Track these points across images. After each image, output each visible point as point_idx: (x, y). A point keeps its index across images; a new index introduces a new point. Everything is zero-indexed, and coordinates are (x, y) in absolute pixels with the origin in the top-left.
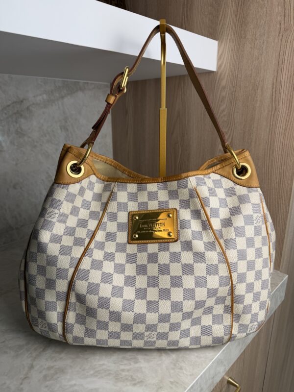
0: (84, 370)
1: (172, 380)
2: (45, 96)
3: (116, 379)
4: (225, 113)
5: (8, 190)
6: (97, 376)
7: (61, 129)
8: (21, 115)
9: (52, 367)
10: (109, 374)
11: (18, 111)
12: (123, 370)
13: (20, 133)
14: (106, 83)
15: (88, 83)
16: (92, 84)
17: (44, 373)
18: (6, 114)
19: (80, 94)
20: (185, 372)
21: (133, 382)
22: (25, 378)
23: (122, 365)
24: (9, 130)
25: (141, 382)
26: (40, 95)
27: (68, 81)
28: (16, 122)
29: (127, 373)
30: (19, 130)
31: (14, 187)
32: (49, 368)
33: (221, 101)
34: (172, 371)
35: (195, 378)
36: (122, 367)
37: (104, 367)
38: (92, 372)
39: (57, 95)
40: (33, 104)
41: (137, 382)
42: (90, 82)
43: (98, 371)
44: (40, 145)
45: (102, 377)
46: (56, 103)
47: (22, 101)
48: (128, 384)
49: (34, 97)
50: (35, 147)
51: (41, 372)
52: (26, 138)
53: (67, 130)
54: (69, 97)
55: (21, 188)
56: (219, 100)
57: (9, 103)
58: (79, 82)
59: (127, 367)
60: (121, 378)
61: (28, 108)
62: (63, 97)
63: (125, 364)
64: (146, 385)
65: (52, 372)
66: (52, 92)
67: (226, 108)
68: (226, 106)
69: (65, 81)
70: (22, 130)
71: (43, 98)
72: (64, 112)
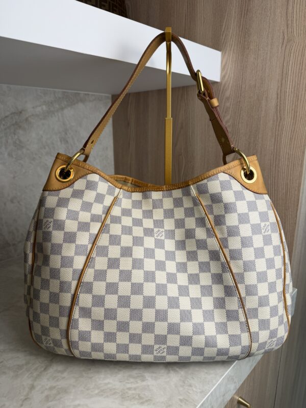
0: (88, 390)
1: (181, 398)
2: (44, 107)
3: (123, 398)
4: (229, 124)
5: (5, 204)
6: (102, 395)
7: (61, 141)
8: (20, 127)
9: (54, 387)
10: (115, 393)
11: (16, 122)
12: (129, 389)
13: (19, 145)
14: (107, 95)
15: (88, 94)
16: (92, 95)
17: (46, 393)
18: (4, 125)
19: (80, 106)
20: (194, 389)
21: (141, 401)
22: (26, 399)
23: (128, 383)
24: (7, 142)
25: (148, 401)
26: (40, 106)
27: (68, 92)
28: (15, 134)
29: (133, 392)
30: (18, 142)
31: (12, 201)
32: (51, 388)
33: (226, 112)
34: (181, 389)
35: (206, 395)
36: (129, 386)
37: (109, 386)
38: (97, 392)
39: (57, 106)
40: (33, 115)
41: (144, 400)
42: (90, 93)
43: (104, 390)
44: (39, 157)
45: (107, 396)
46: (56, 114)
47: (21, 113)
48: (136, 402)
49: (33, 108)
50: (34, 159)
51: (42, 393)
52: (24, 150)
53: (67, 142)
54: (69, 108)
55: (19, 202)
56: (223, 111)
57: (8, 113)
58: (79, 94)
59: (134, 386)
60: (128, 397)
61: (27, 120)
62: (62, 109)
63: (132, 383)
64: (154, 404)
65: (54, 392)
66: (51, 103)
67: (230, 119)
68: (231, 116)
69: (65, 92)
70: (20, 141)
71: (42, 109)
72: (64, 124)
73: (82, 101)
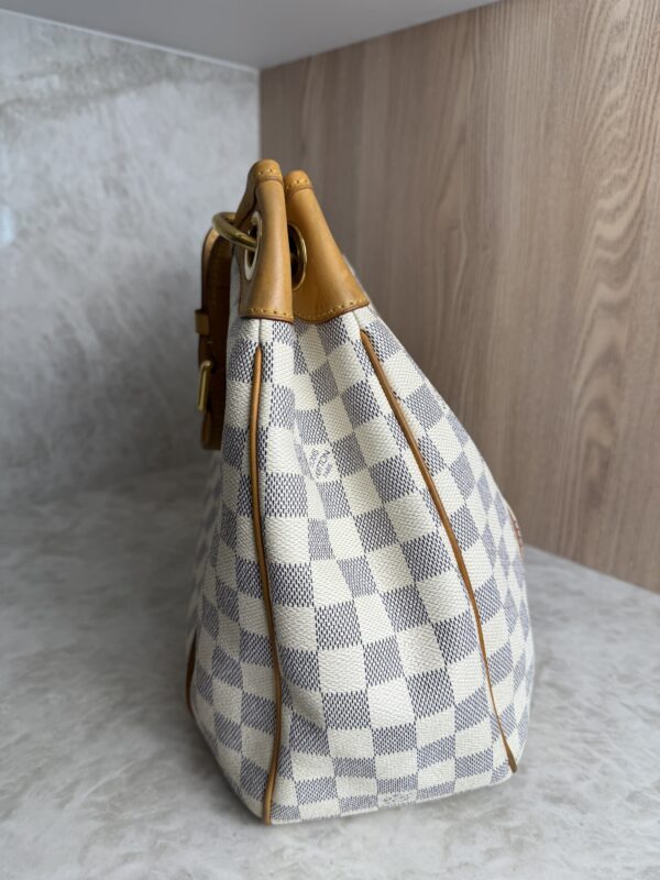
2: (56, 80)
7: (106, 187)
14: (246, 69)
15: (191, 60)
16: (203, 63)
19: (167, 90)
26: (42, 75)
27: (129, 45)
33: (610, 75)
39: (96, 82)
40: (19, 100)
42: (199, 57)
46: (92, 106)
49: (22, 78)
53: (125, 192)
54: (133, 94)
56: (600, 71)
58: (163, 54)
62: (112, 92)
66: (78, 71)
67: (625, 94)
68: (627, 87)
69: (122, 44)
71: (49, 86)
72: (117, 139)
73: (172, 76)
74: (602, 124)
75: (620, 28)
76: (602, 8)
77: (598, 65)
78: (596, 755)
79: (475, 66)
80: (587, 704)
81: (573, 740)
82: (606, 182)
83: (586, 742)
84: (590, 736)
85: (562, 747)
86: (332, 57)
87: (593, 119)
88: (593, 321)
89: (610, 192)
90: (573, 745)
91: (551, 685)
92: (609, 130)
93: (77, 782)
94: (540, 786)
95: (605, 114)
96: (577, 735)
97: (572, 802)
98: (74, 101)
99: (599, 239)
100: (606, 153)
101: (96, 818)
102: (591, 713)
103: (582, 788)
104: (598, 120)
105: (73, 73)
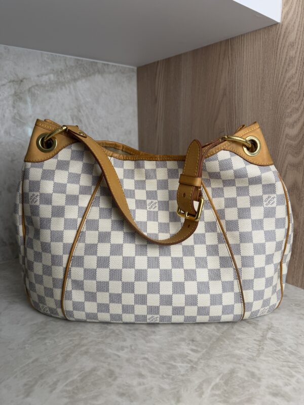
2: (52, 76)
4: (294, 80)
13: (19, 121)
14: (131, 67)
15: (108, 65)
16: (113, 65)
19: (98, 78)
24: (4, 116)
26: (46, 75)
27: (82, 60)
30: (17, 117)
33: (289, 65)
39: (69, 76)
40: (37, 85)
42: (111, 63)
46: (67, 86)
47: (22, 81)
49: (38, 76)
54: (84, 80)
56: (284, 63)
58: (97, 63)
61: (29, 90)
62: (75, 80)
66: (61, 72)
67: (296, 72)
68: (297, 69)
69: (79, 60)
70: (21, 117)
71: (49, 79)
72: (77, 99)
73: (100, 72)
74: (286, 86)
75: (292, 45)
76: (284, 37)
77: (283, 61)
78: (294, 373)
79: (229, 63)
80: (290, 349)
81: (283, 366)
82: (289, 111)
83: (289, 367)
84: (291, 364)
85: (278, 369)
86: (168, 61)
87: (282, 84)
88: (286, 171)
89: (291, 115)
90: (283, 369)
91: (272, 339)
92: (289, 88)
93: (58, 381)
94: (268, 387)
95: (287, 82)
96: (285, 363)
97: (283, 396)
98: (60, 84)
99: (287, 135)
100: (288, 98)
101: (66, 397)
102: (292, 353)
103: (287, 389)
104: (285, 84)
105: (59, 73)
